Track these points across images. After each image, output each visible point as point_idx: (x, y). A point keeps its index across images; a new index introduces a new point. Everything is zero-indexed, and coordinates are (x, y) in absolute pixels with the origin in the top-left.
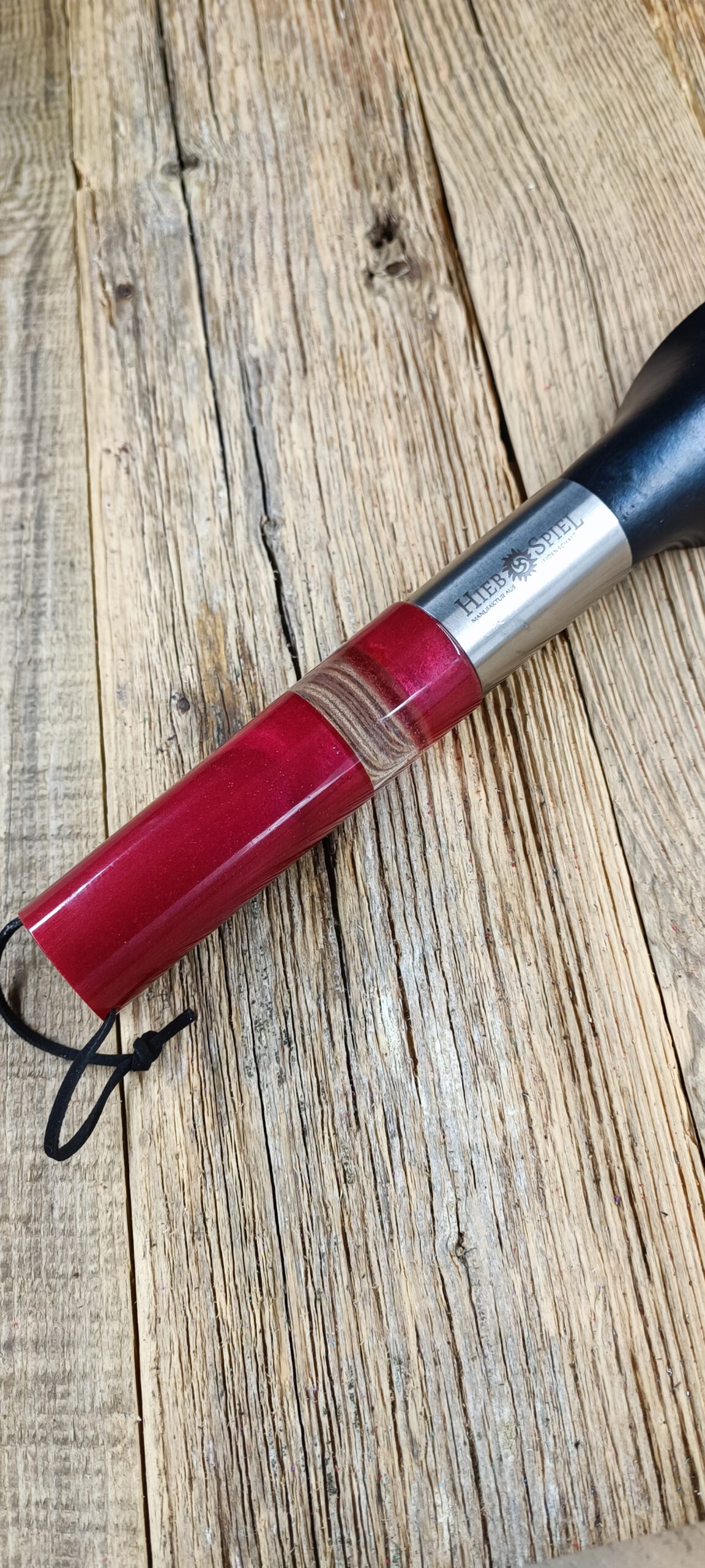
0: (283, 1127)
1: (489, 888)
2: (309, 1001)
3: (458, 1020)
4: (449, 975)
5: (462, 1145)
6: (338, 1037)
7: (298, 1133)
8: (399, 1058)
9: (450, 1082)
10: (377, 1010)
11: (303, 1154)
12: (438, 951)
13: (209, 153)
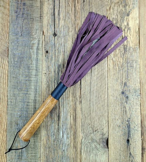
1: (71, 124)
4: (66, 131)
5: (65, 143)
6: (58, 134)
7: (54, 141)
8: (62, 136)
9: (65, 139)
10: (61, 133)
13: (58, 34)
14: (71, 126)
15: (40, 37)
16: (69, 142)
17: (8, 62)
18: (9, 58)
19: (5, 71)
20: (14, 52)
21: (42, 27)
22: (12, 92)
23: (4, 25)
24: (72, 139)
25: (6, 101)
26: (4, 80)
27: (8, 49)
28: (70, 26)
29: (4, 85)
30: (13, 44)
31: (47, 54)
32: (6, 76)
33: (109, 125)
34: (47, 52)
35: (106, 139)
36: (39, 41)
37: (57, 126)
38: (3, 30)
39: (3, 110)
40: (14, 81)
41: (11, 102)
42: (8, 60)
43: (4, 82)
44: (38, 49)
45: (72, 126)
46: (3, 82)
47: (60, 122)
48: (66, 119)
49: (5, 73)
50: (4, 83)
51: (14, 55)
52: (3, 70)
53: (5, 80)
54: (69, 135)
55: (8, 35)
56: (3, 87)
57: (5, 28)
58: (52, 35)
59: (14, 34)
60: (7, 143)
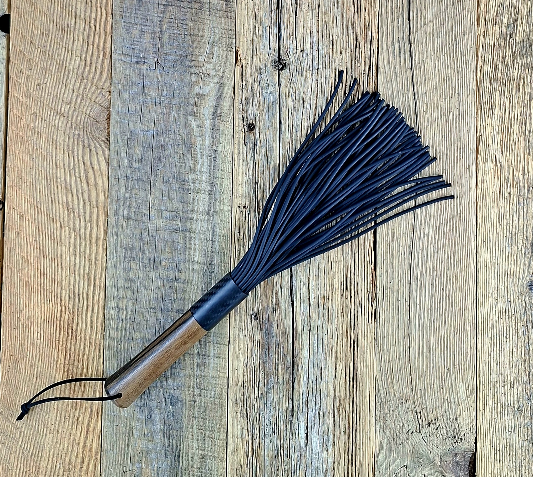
0: (270, 455)
1: (337, 397)
2: (281, 421)
3: (321, 433)
4: (321, 421)
5: (316, 467)
6: (288, 433)
7: (274, 457)
8: (303, 441)
9: (315, 450)
10: (300, 427)
11: (274, 463)
12: (319, 413)
13: (291, 60)
14: (337, 404)
15: (224, 72)
16: (330, 460)
17: (108, 164)
18: (112, 146)
19: (98, 195)
20: (131, 126)
21: (232, 33)
22: (121, 274)
23: (92, 25)
24: (342, 452)
25: (101, 305)
26: (92, 228)
27: (109, 114)
28: (338, 31)
29: (94, 248)
30: (126, 96)
31: (251, 136)
32: (101, 212)
33: (481, 404)
34: (251, 128)
35: (469, 455)
36: (221, 85)
37: (284, 404)
38: (91, 42)
39: (88, 338)
40: (129, 232)
41: (118, 308)
42: (107, 153)
43: (94, 236)
44: (216, 116)
45: (342, 402)
46: (90, 236)
47: (296, 386)
48: (319, 377)
49: (97, 201)
50: (94, 240)
51: (130, 136)
52: (89, 190)
53: (95, 228)
54: (331, 435)
55: (107, 61)
56: (87, 252)
57: (97, 36)
58: (270, 66)
59: (128, 60)
60: (104, 458)
